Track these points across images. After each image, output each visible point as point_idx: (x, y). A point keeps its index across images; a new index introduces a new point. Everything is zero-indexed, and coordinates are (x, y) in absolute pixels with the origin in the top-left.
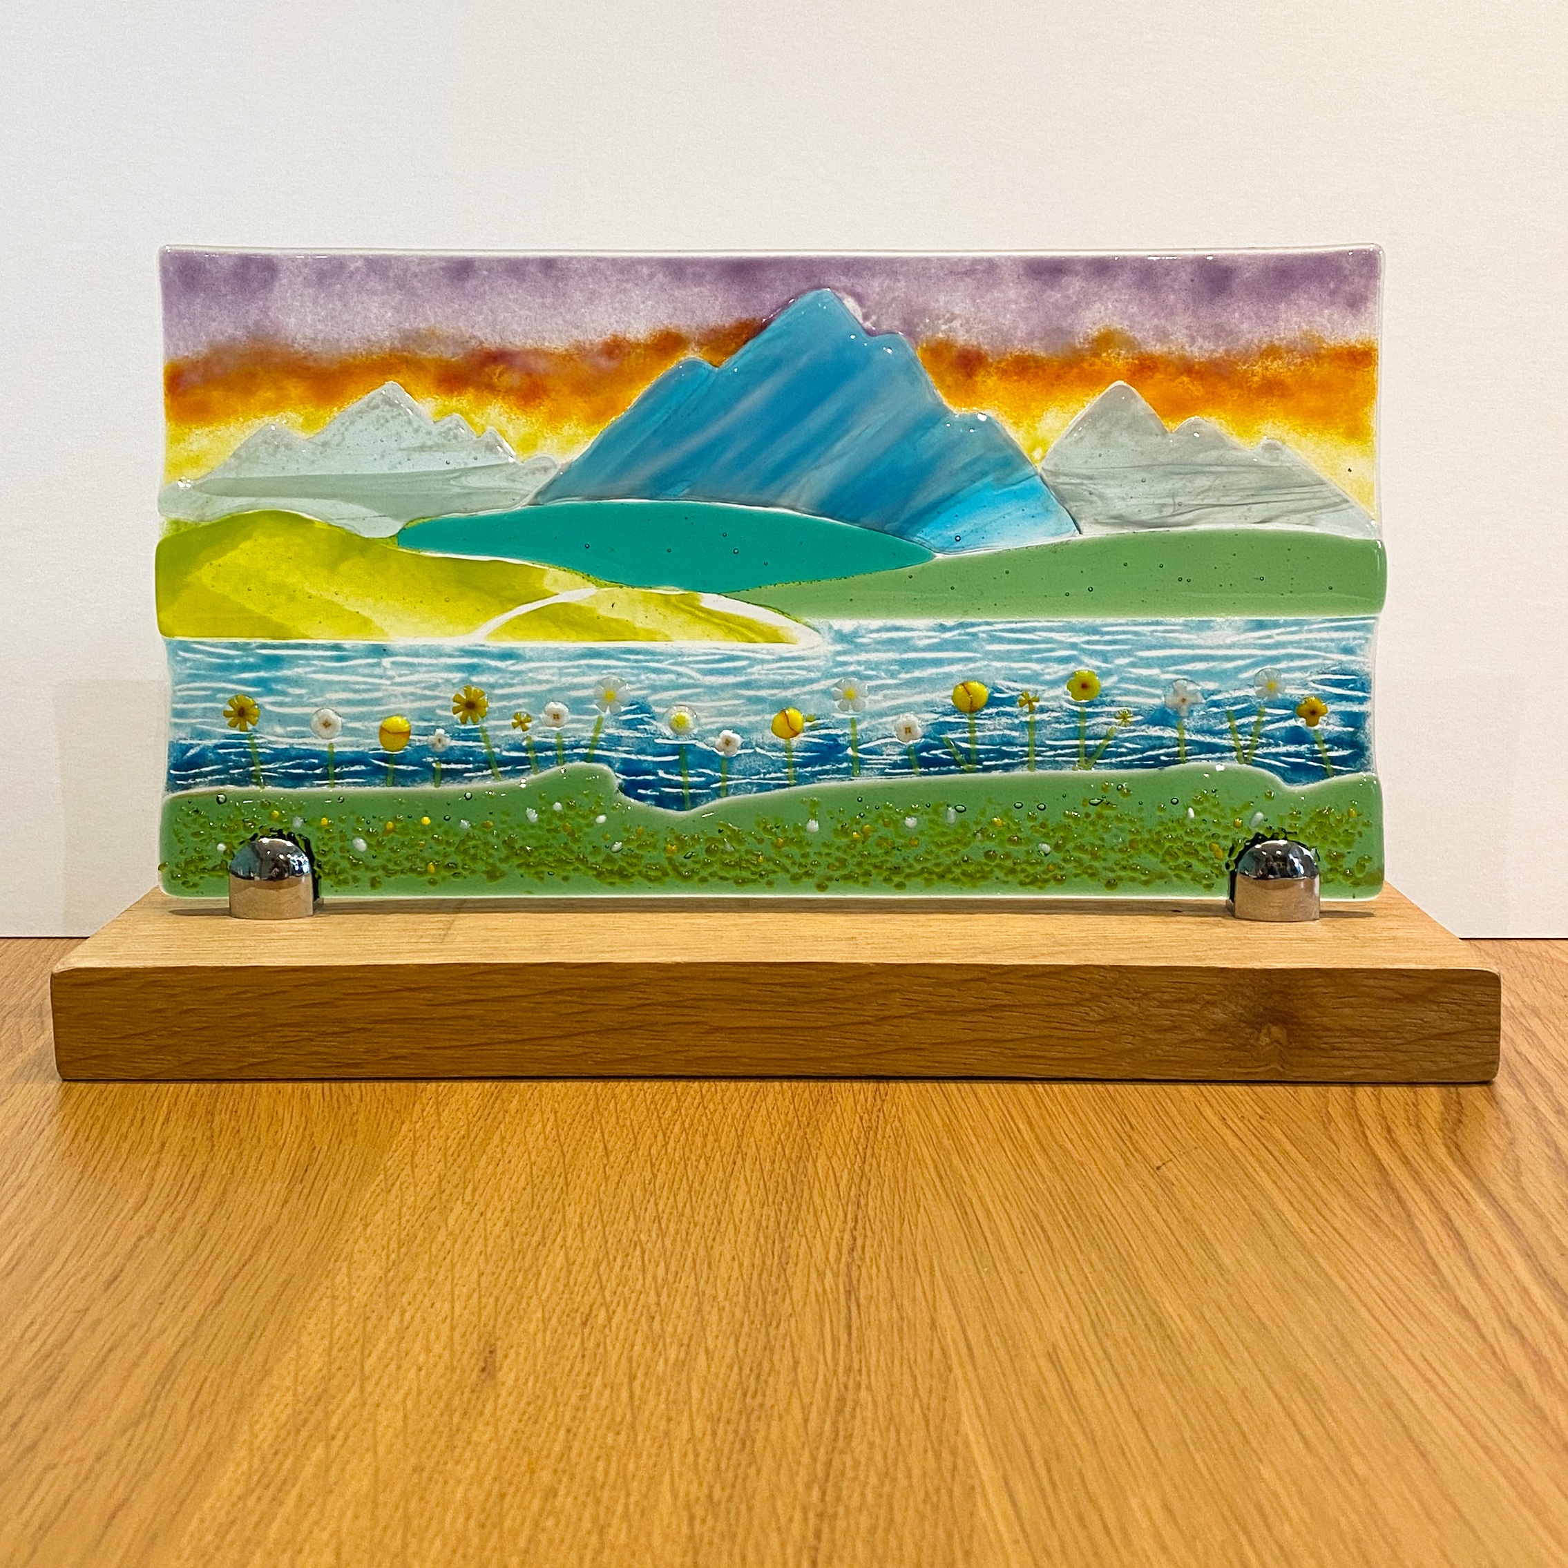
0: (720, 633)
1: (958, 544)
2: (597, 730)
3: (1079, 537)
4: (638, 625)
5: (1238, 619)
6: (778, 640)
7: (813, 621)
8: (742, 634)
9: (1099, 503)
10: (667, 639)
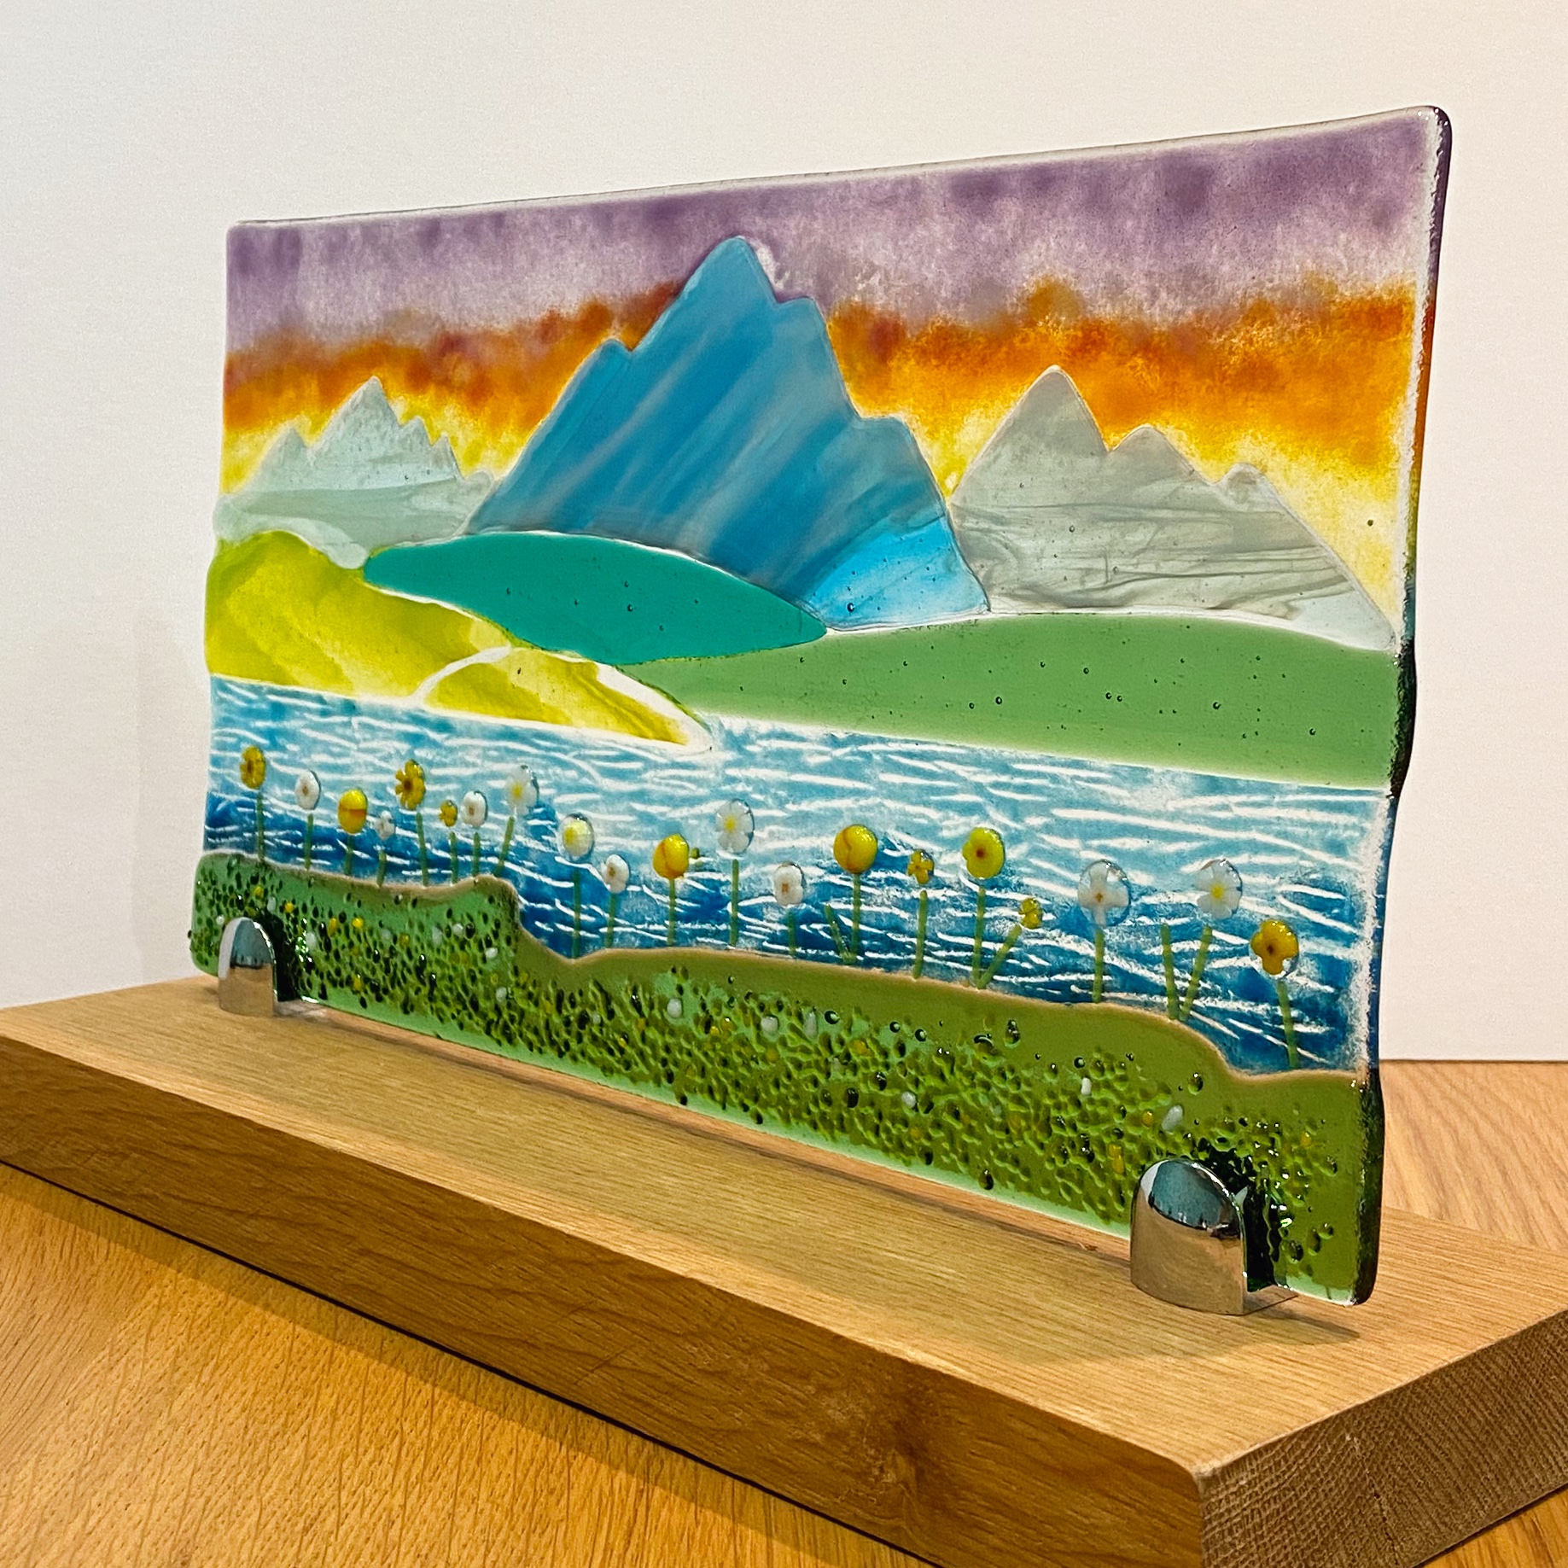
0: (612, 720)
1: (854, 616)
2: (509, 836)
3: (990, 616)
4: (542, 700)
5: (1185, 771)
6: (666, 737)
7: (703, 714)
8: (634, 725)
9: (1014, 562)
10: (568, 722)
